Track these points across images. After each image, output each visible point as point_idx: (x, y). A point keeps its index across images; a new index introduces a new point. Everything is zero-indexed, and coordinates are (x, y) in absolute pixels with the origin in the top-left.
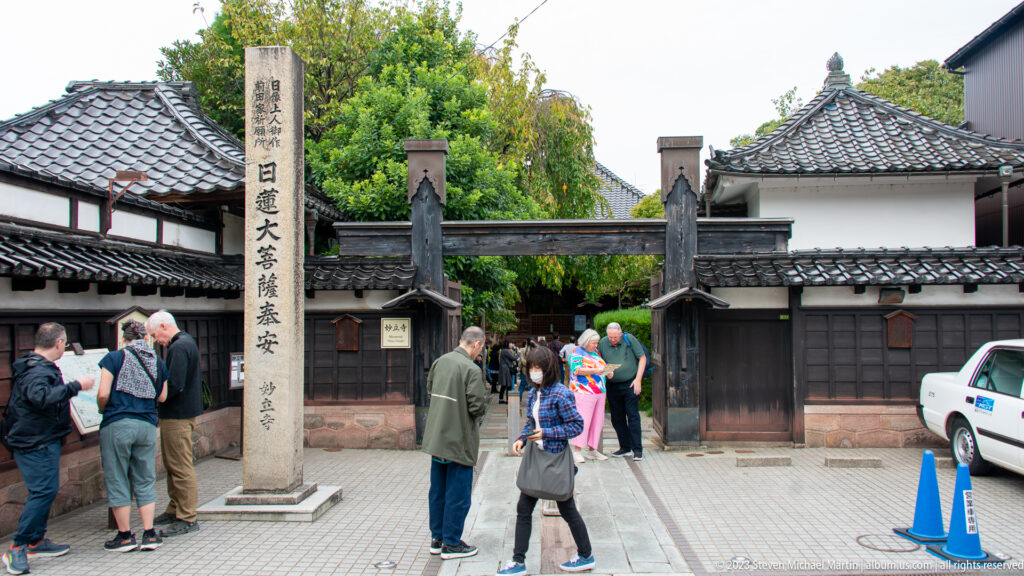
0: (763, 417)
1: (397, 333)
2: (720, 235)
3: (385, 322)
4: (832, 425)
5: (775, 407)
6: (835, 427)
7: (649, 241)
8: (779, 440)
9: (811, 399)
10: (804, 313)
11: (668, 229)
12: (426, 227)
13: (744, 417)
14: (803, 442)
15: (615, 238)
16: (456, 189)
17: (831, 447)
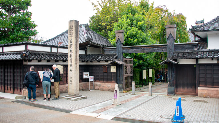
0: (190, 90)
1: (113, 69)
2: (180, 47)
3: (111, 67)
4: (205, 92)
5: (193, 87)
6: (206, 93)
7: (164, 49)
8: (194, 95)
9: (200, 86)
10: (199, 65)
11: (168, 46)
12: (119, 48)
13: (185, 89)
14: (198, 96)
15: (156, 48)
16: (131, 39)
17: (205, 97)
